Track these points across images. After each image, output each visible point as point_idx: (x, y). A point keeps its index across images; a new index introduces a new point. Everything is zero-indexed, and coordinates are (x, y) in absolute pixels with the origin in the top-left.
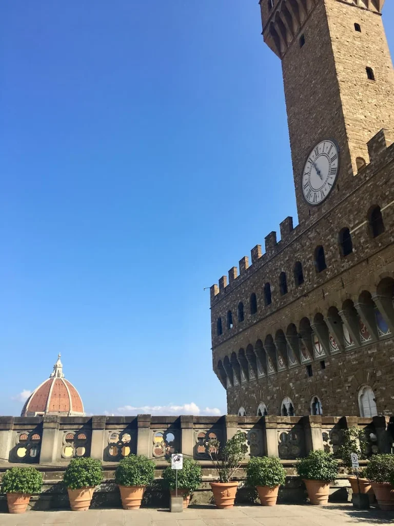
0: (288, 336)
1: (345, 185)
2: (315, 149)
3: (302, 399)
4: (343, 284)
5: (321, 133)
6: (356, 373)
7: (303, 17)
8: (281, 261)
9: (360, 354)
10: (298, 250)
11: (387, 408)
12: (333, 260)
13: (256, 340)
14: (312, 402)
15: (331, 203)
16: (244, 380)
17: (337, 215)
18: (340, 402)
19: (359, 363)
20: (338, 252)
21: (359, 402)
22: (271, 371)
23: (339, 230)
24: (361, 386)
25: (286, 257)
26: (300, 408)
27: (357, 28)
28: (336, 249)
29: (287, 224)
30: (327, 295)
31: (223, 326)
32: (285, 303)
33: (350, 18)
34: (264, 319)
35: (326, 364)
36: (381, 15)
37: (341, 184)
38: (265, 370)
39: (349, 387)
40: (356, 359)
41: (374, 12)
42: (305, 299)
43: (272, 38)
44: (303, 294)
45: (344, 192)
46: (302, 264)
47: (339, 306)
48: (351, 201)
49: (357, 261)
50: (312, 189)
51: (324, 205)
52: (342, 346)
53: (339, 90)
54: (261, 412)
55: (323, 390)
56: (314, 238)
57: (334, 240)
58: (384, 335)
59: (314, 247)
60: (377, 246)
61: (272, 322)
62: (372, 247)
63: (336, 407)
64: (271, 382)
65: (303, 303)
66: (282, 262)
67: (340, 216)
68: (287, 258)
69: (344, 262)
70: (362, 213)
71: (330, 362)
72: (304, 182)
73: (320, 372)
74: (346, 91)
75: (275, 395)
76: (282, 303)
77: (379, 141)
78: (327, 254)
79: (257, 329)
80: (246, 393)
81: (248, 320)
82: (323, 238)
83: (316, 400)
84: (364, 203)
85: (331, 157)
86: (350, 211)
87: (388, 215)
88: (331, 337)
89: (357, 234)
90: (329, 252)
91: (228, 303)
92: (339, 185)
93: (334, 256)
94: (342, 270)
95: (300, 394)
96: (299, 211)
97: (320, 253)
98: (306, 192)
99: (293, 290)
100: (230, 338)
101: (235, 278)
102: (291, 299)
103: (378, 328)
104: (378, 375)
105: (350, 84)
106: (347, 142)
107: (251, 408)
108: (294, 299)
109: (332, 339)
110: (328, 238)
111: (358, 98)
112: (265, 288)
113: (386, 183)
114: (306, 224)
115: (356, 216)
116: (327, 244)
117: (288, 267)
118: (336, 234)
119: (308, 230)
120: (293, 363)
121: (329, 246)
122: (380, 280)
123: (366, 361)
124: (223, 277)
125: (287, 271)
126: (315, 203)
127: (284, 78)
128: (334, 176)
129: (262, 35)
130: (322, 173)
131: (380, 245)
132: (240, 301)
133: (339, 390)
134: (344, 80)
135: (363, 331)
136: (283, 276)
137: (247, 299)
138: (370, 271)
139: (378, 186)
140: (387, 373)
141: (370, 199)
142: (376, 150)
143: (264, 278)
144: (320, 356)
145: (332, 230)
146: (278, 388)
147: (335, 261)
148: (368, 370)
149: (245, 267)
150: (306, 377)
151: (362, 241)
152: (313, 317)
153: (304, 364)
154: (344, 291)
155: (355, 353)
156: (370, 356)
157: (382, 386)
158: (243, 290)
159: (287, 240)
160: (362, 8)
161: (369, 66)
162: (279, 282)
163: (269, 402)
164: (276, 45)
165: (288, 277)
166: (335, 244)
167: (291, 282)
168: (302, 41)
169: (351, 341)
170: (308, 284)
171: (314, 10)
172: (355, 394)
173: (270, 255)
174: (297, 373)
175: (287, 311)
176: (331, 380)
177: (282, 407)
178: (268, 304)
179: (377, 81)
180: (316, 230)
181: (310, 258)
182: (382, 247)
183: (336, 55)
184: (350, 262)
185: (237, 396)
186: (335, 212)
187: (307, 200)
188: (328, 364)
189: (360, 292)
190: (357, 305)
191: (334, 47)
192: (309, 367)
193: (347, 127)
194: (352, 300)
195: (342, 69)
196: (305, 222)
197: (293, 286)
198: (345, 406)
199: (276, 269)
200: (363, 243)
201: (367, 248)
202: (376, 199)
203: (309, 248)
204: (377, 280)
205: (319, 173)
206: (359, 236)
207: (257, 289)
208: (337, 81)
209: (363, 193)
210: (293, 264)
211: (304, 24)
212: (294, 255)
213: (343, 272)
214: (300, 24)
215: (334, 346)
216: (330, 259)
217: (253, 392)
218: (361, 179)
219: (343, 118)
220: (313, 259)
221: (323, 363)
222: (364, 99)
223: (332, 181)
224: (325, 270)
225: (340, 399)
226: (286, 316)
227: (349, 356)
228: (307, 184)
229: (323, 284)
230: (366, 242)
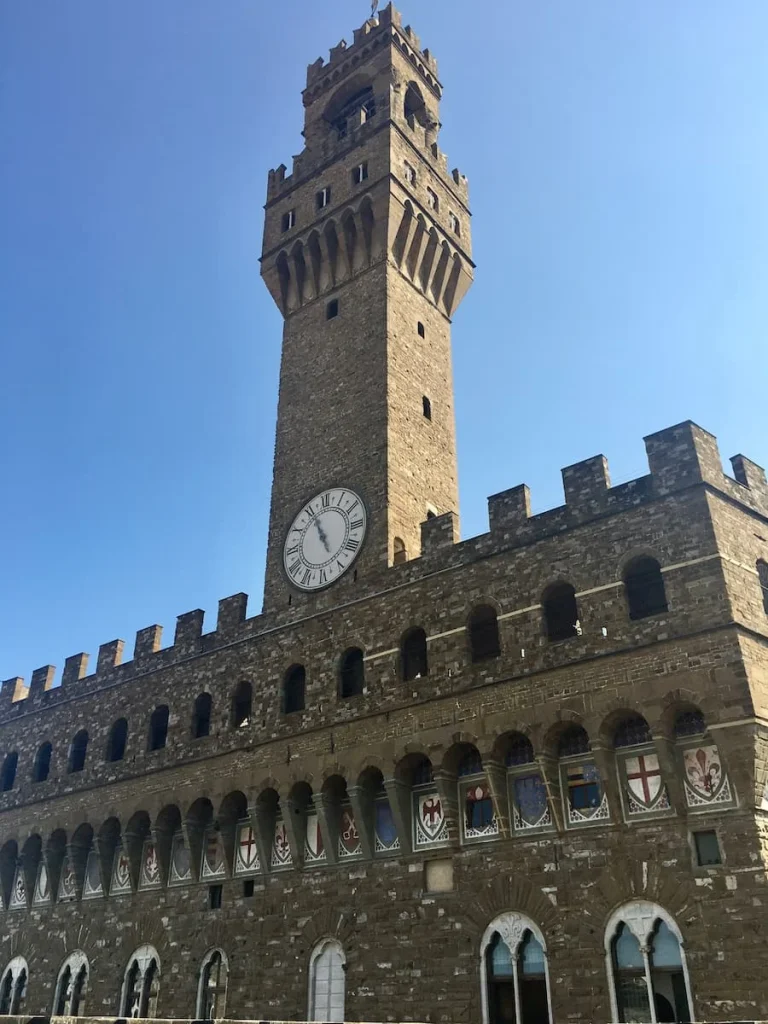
0: (189, 821)
1: (369, 574)
2: (323, 494)
3: (183, 953)
4: (333, 746)
5: (339, 473)
6: (316, 912)
7: (342, 273)
8: (206, 670)
9: (334, 877)
10: (252, 661)
11: (365, 984)
12: (321, 698)
13: (106, 817)
14: (207, 961)
15: (336, 598)
16: (42, 898)
17: (345, 620)
18: (271, 966)
19: (326, 895)
20: (334, 685)
21: (311, 969)
22: (122, 884)
23: (344, 649)
24: (323, 938)
25: (220, 667)
26: (175, 970)
27: (421, 330)
28: (332, 681)
29: (235, 604)
30: (296, 759)
31: (18, 773)
32: (197, 754)
33: (414, 311)
34: (138, 776)
35: (256, 888)
36: (450, 322)
37: (362, 572)
38: (107, 883)
39: (296, 937)
40: (320, 887)
41: (443, 315)
42: (245, 756)
43: (277, 276)
44: (245, 746)
45: (365, 587)
46: (255, 690)
47: (317, 785)
48: (376, 607)
49: (368, 711)
50: (302, 560)
51: (322, 597)
52: (300, 858)
53: (387, 419)
54: (72, 971)
55: (238, 938)
56: (289, 648)
57: (332, 662)
58: (385, 849)
59: (287, 665)
60: (409, 695)
61: (157, 786)
62: (400, 695)
63: (260, 975)
64: (115, 910)
65: (240, 762)
66: (209, 674)
67: (350, 625)
68: (223, 669)
69: (343, 706)
70: (392, 632)
71: (266, 885)
72: (290, 543)
73: (240, 903)
74: (396, 425)
75: (119, 939)
76: (191, 754)
77: (443, 528)
78: (312, 683)
79: (114, 795)
80: (41, 928)
81: (95, 773)
82: (308, 653)
83: (216, 956)
84: (399, 617)
85: (351, 521)
86: (371, 623)
87: (438, 650)
88: (279, 837)
89: (378, 665)
90: (315, 681)
91: (47, 726)
92: (359, 573)
93: (324, 691)
94: (336, 720)
95: (183, 942)
96: (268, 590)
97: (295, 677)
98: (289, 562)
99: (223, 733)
100: (31, 804)
101: (80, 677)
102: (214, 750)
103: (376, 836)
104: (358, 922)
105: (402, 416)
106: (387, 507)
107: (46, 961)
108: (221, 752)
109: (280, 842)
110: (320, 655)
111: (408, 441)
112: (155, 715)
113: (443, 598)
114: (279, 618)
115: (380, 634)
116: (314, 665)
117: (222, 687)
118: (336, 654)
119: (281, 631)
120: (180, 876)
121: (317, 670)
122: (404, 754)
123: (342, 892)
124: (47, 667)
125: (216, 694)
126: (305, 587)
127: (283, 350)
128: (352, 555)
129: (259, 263)
130: (328, 539)
131: (415, 695)
132: (81, 728)
133: (274, 942)
134: (395, 406)
135: (347, 835)
136: (205, 701)
137: (102, 726)
138: (388, 735)
139: (429, 598)
140: (377, 919)
141: (411, 613)
142: (436, 540)
143: (156, 694)
144: (245, 869)
145: (329, 645)
146: (129, 924)
147: (324, 701)
148: (342, 909)
149: (113, 661)
150: (205, 910)
151: (383, 680)
152: (255, 795)
153: (204, 881)
154: (332, 759)
155: (323, 875)
156: (352, 884)
157: (364, 942)
158: (97, 707)
159: (229, 634)
160: (430, 302)
161: (427, 396)
162: (191, 710)
163: (99, 951)
164: (282, 292)
165: (216, 707)
166: (330, 670)
167: (220, 717)
168: (333, 310)
169: (319, 851)
170: (260, 729)
171: (365, 272)
172: (306, 953)
173: (183, 651)
174: (185, 897)
175: (198, 772)
176: (261, 919)
177: (129, 967)
178: (155, 748)
179: (434, 423)
180: (296, 634)
181: (274, 682)
182: (419, 701)
183: (390, 362)
184: (354, 710)
185: (13, 931)
186: (341, 615)
187: (291, 575)
188: (262, 887)
189: (364, 767)
190: (353, 790)
191: (389, 349)
192: (216, 890)
193: (390, 483)
194: (343, 779)
195: (395, 388)
196: (277, 614)
197: (223, 726)
198: (280, 973)
199: (190, 684)
200: (386, 683)
201: (391, 693)
202: (423, 617)
203: (276, 662)
204: (399, 753)
205: (323, 538)
206: (379, 670)
207: (134, 711)
208: (387, 405)
209: (401, 600)
210: (233, 684)
211: (341, 286)
212: (239, 667)
213: (337, 724)
214: (334, 282)
215: (281, 855)
216: (316, 694)
217: (62, 927)
218: (399, 577)
219: (386, 466)
220: (279, 684)
221: (248, 886)
222: (415, 446)
223: (347, 561)
224: (300, 712)
225: (273, 960)
226: (195, 780)
227: (308, 878)
228: (294, 550)
229: (291, 737)
230: (391, 683)
